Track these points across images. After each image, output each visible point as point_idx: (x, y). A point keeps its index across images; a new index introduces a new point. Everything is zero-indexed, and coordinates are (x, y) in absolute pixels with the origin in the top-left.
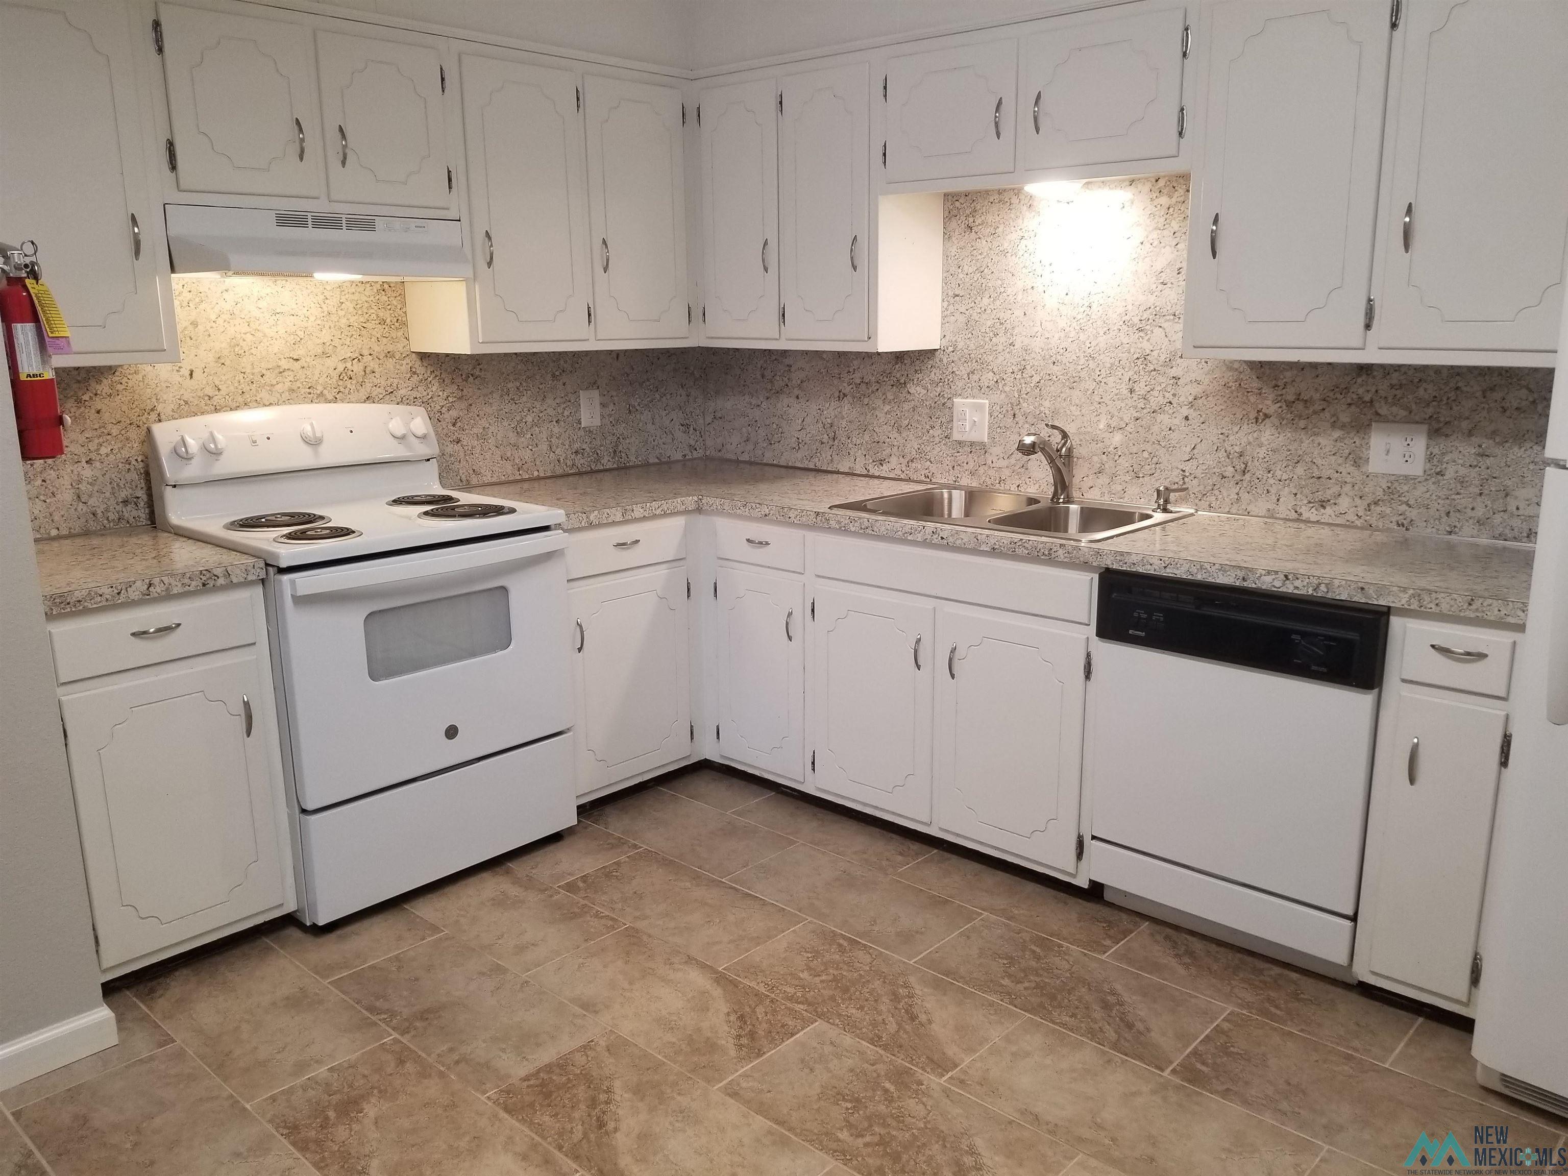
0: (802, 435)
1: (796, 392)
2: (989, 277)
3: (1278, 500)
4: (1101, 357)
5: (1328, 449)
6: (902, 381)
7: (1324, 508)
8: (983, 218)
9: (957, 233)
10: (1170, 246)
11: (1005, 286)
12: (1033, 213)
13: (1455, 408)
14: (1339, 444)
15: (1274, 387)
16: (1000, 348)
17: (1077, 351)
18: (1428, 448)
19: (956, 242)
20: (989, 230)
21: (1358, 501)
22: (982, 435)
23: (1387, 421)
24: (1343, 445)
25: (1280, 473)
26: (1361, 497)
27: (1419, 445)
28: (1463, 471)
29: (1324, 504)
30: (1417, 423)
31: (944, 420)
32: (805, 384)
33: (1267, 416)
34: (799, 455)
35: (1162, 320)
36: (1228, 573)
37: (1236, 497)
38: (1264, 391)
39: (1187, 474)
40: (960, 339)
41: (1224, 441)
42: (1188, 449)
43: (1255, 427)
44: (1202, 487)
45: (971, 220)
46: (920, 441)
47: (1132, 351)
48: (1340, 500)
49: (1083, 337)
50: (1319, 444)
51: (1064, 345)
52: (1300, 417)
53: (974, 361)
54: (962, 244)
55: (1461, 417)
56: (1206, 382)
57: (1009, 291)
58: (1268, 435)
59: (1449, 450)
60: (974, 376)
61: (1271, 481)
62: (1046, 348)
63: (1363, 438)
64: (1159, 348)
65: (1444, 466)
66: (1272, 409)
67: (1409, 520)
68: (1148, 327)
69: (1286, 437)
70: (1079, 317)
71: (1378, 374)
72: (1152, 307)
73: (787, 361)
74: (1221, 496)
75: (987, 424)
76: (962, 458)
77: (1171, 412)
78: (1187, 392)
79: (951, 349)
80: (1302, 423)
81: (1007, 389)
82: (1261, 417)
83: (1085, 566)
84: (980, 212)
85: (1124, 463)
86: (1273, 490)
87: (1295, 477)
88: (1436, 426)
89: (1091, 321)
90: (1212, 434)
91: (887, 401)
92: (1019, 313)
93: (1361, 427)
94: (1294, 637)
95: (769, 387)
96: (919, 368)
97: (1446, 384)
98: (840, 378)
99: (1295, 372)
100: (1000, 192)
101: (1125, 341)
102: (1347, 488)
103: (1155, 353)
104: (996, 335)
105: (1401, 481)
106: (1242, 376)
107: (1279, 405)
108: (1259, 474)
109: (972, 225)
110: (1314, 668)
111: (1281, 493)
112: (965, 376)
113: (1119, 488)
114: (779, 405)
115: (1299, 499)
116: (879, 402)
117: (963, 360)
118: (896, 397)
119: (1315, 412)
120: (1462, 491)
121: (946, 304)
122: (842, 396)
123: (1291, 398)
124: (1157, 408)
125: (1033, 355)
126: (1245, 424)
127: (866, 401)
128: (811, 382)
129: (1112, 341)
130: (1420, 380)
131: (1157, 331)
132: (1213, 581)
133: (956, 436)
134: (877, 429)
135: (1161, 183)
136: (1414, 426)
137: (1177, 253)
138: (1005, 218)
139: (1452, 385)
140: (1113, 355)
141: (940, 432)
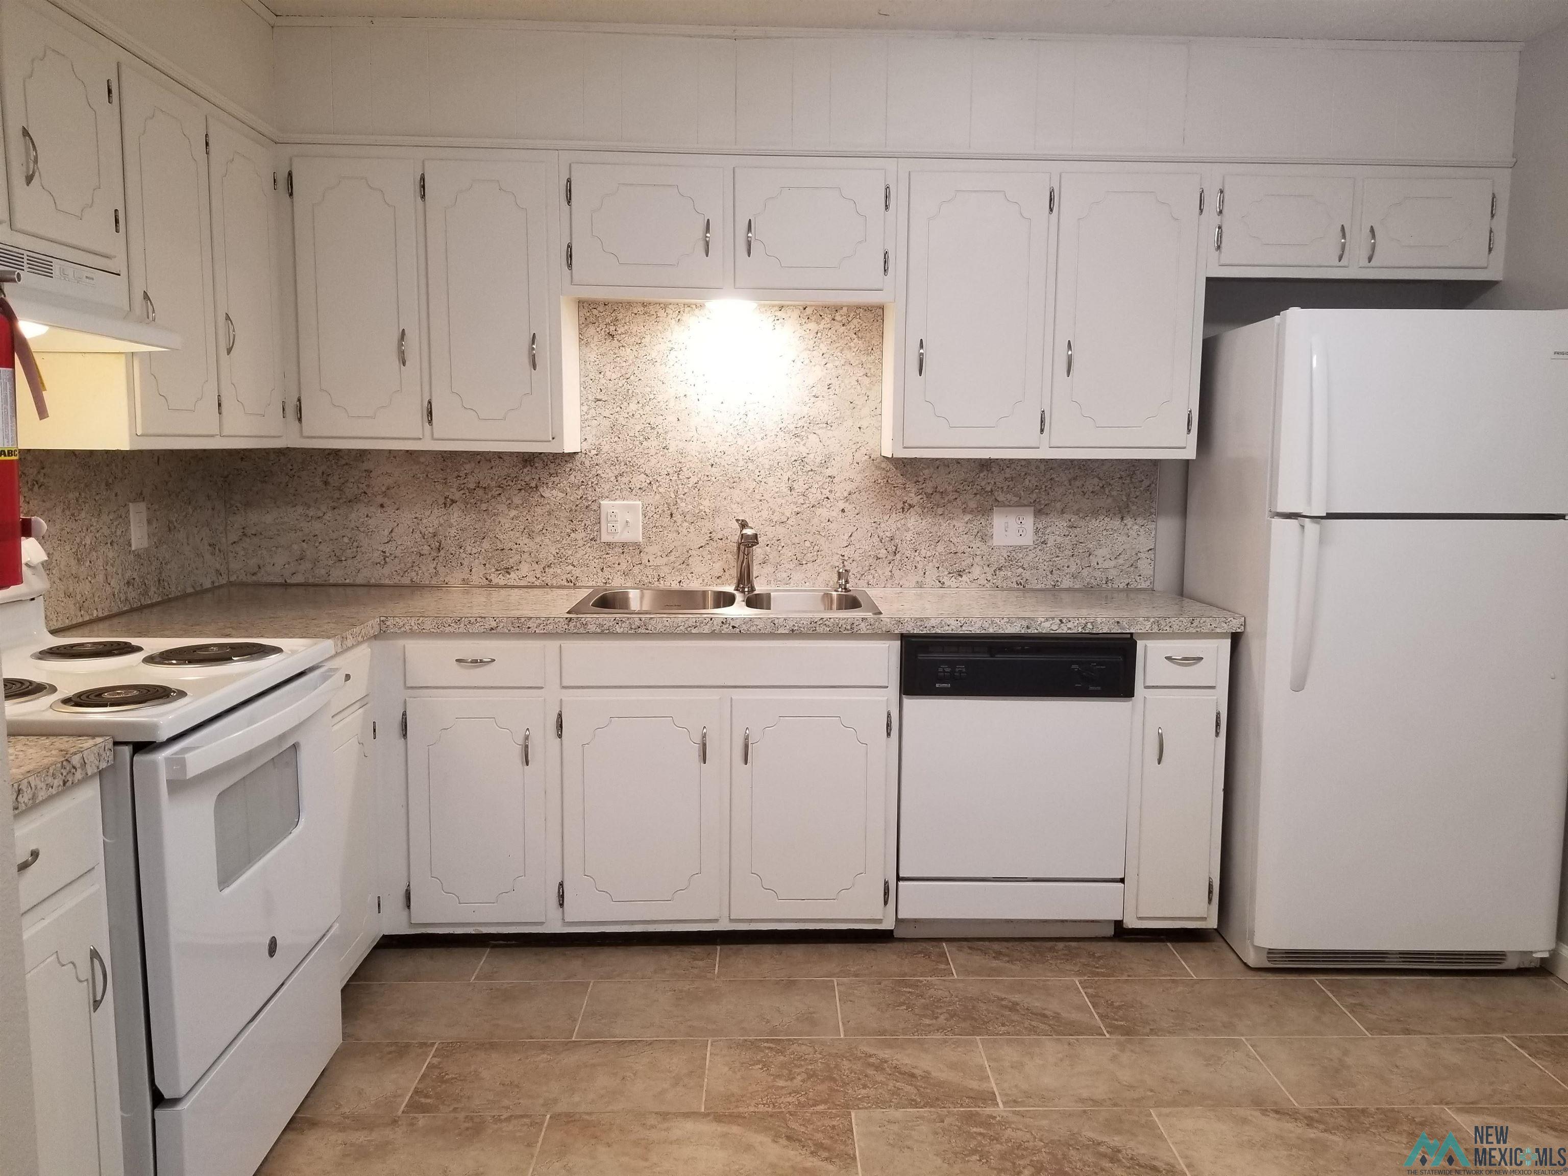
0: (388, 548)
1: (380, 499)
2: (636, 384)
3: (925, 573)
4: (760, 459)
5: (961, 530)
6: (533, 485)
7: (961, 576)
8: (626, 327)
9: (596, 339)
10: (820, 365)
11: (655, 392)
12: (683, 327)
13: (1051, 494)
14: (969, 525)
15: (915, 483)
16: (653, 451)
17: (736, 454)
18: (1034, 524)
19: (595, 348)
20: (633, 339)
21: (986, 569)
22: (636, 535)
23: (1005, 506)
24: (972, 525)
25: (925, 551)
26: (988, 565)
27: (1029, 521)
28: (1059, 540)
29: (961, 573)
30: (1025, 506)
31: (588, 523)
32: (393, 491)
33: (911, 506)
34: (386, 571)
35: (816, 427)
36: (1015, 624)
37: (890, 574)
38: (907, 486)
39: (846, 558)
40: (605, 442)
41: (877, 528)
42: (846, 537)
43: (902, 516)
44: (860, 569)
45: (612, 328)
46: (559, 546)
47: (790, 454)
48: (973, 569)
49: (740, 442)
50: (954, 526)
51: (721, 449)
52: (938, 506)
53: (623, 464)
54: (602, 350)
55: (1055, 500)
56: (859, 479)
57: (660, 398)
58: (913, 521)
59: (1050, 524)
60: (623, 479)
61: (918, 559)
62: (703, 451)
63: (988, 520)
64: (815, 451)
65: (1046, 538)
66: (915, 499)
67: (1025, 579)
68: (803, 434)
69: (928, 522)
70: (735, 423)
71: (995, 469)
72: (806, 416)
73: (366, 466)
74: (877, 574)
75: (641, 524)
76: (611, 559)
77: (828, 506)
78: (842, 489)
79: (594, 452)
80: (940, 511)
81: (661, 490)
82: (907, 507)
83: (887, 635)
84: (623, 322)
85: (788, 553)
86: (920, 566)
87: (937, 554)
88: (1039, 507)
89: (748, 428)
90: (866, 523)
91: (513, 506)
92: (672, 418)
93: (985, 511)
94: (1073, 667)
95: (337, 495)
96: (554, 472)
97: (1044, 476)
98: (446, 483)
99: (932, 470)
100: (644, 305)
101: (783, 445)
102: (978, 559)
103: (811, 456)
104: (648, 439)
105: (1017, 551)
106: (888, 474)
107: (920, 497)
108: (908, 553)
109: (614, 333)
110: (1091, 688)
111: (926, 567)
112: (613, 479)
113: (785, 575)
114: (353, 516)
115: (941, 571)
116: (502, 508)
117: (609, 463)
118: (527, 501)
119: (949, 501)
120: (1060, 555)
121: (585, 408)
122: (448, 503)
123: (929, 491)
124: (816, 504)
125: (689, 458)
126: (894, 513)
127: (484, 506)
128: (402, 488)
129: (769, 446)
130: (1026, 474)
131: (812, 436)
132: (1003, 632)
133: (605, 538)
134: (501, 537)
135: (809, 311)
136: (1023, 508)
137: (826, 371)
138: (651, 329)
139: (1048, 476)
140: (771, 457)
141: (584, 534)
